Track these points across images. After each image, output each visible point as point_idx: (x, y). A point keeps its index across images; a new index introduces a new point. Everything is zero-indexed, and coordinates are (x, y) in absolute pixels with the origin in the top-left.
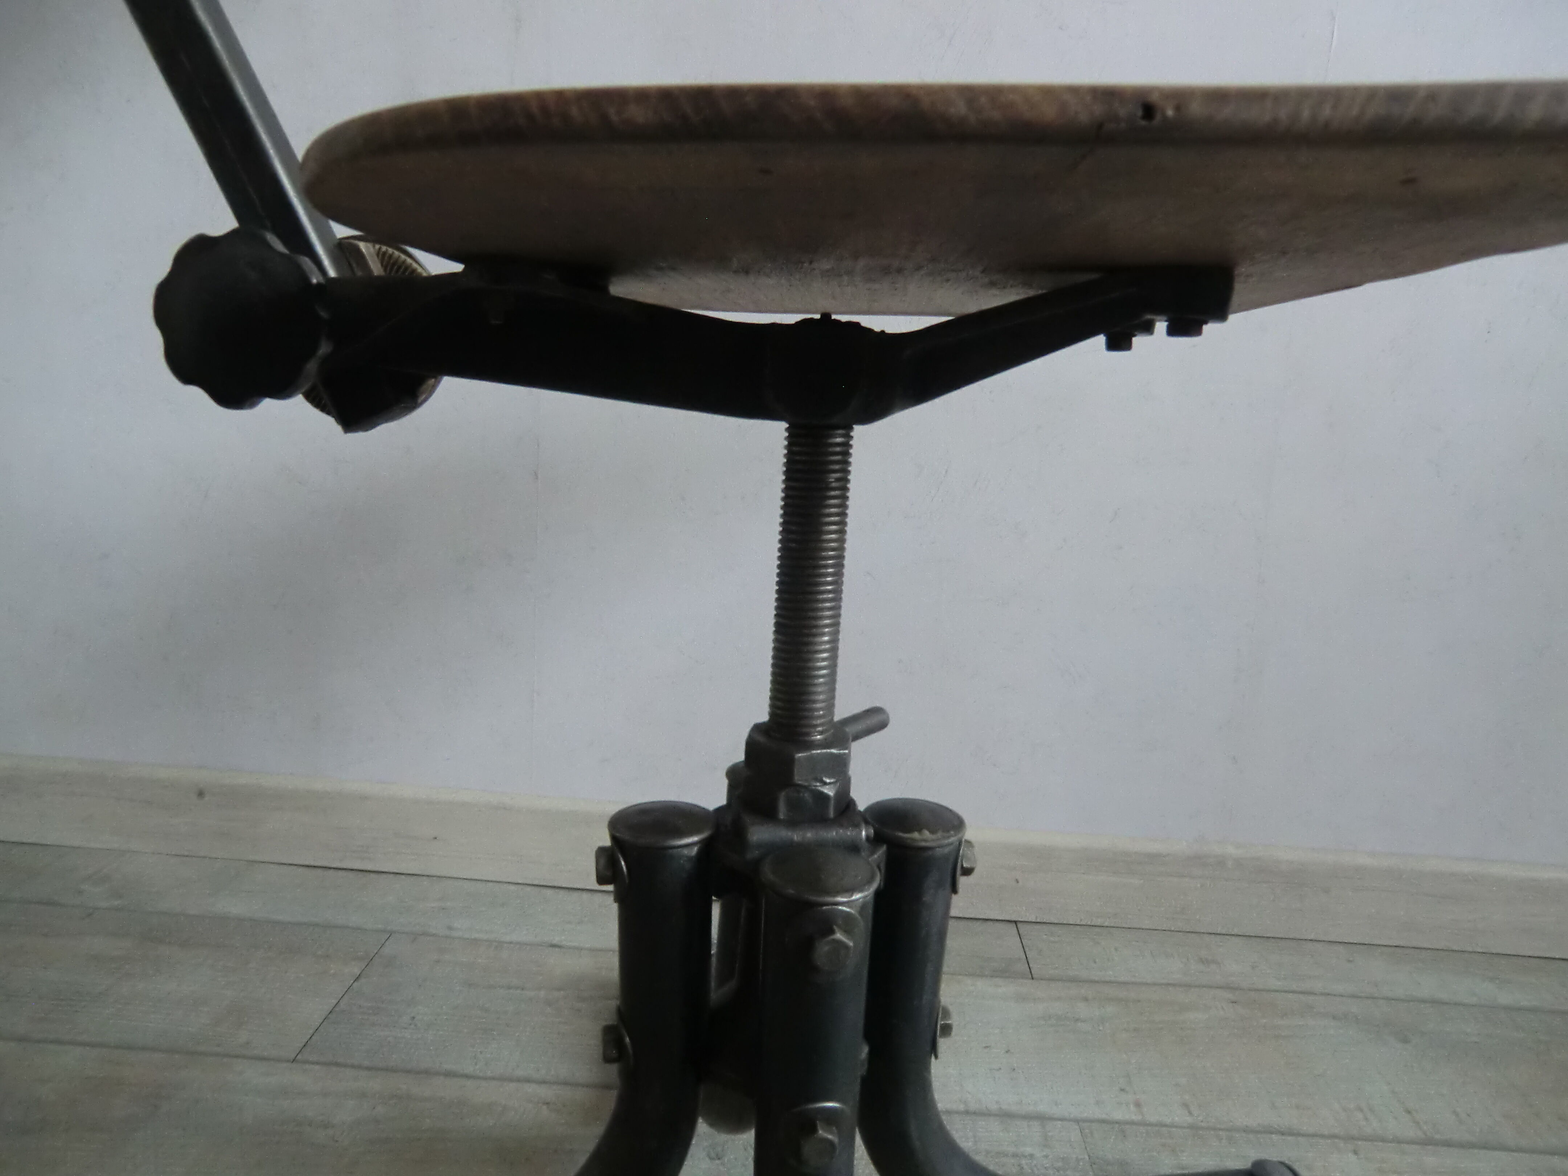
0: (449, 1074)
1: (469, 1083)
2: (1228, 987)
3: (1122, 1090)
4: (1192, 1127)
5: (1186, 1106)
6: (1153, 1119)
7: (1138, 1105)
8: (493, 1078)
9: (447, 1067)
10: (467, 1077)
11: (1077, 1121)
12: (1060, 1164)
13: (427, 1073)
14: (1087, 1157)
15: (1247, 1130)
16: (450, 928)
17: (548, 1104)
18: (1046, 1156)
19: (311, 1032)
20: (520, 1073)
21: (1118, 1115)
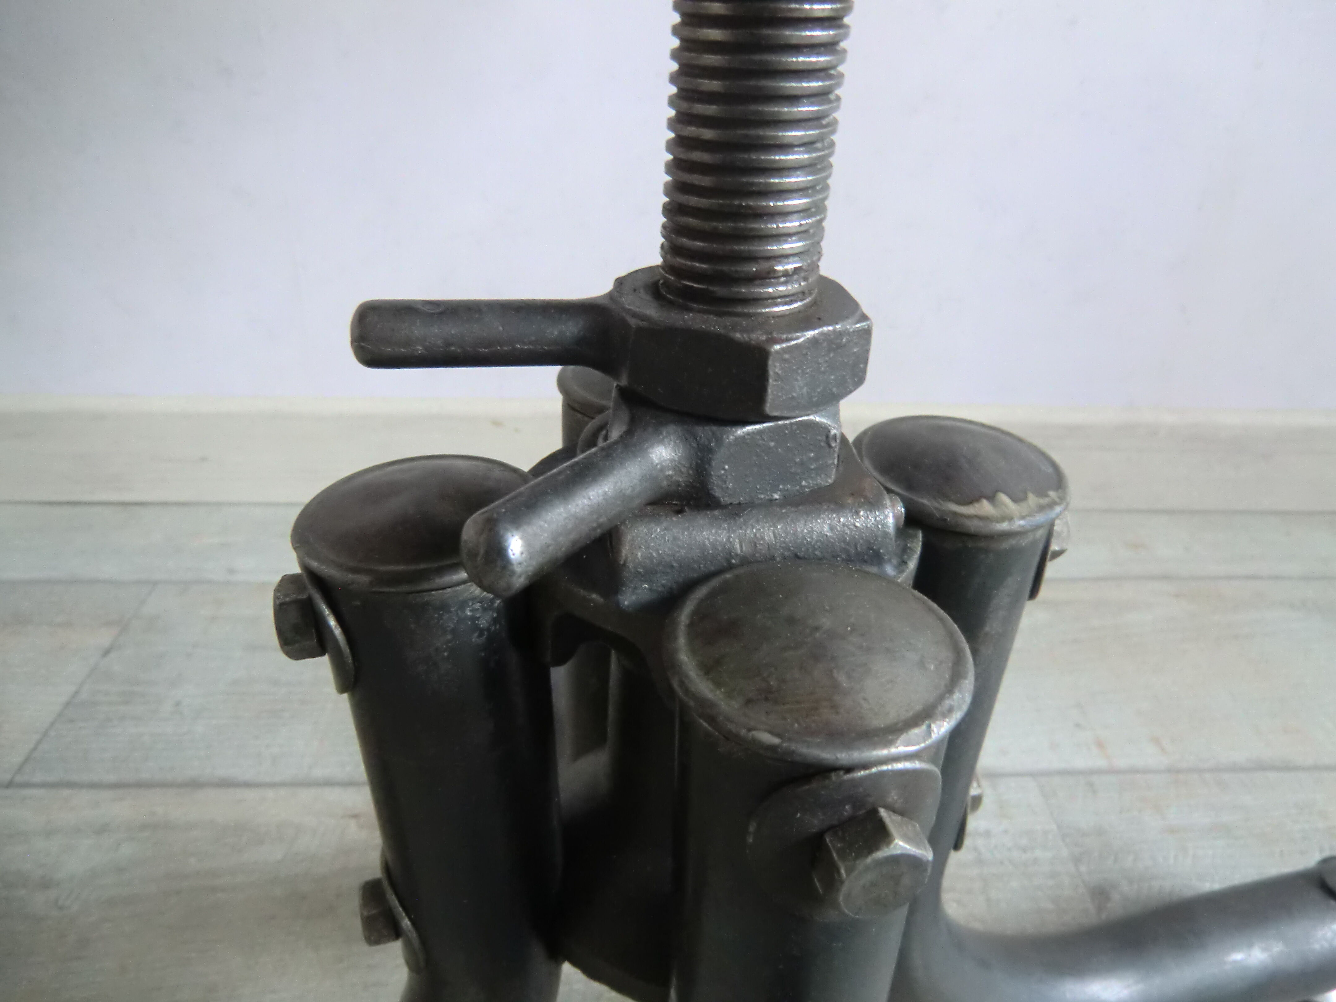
0: (226, 784)
1: (251, 795)
2: (1165, 577)
3: (1078, 725)
4: (1172, 770)
5: (1156, 741)
6: (1122, 763)
7: (1100, 745)
8: (283, 784)
9: (222, 772)
10: (247, 785)
11: (1033, 775)
12: (1024, 841)
13: (195, 785)
14: (1054, 827)
15: (1235, 768)
16: (231, 571)
17: (355, 816)
18: (1006, 832)
19: (36, 737)
20: (319, 773)
21: (1080, 762)
